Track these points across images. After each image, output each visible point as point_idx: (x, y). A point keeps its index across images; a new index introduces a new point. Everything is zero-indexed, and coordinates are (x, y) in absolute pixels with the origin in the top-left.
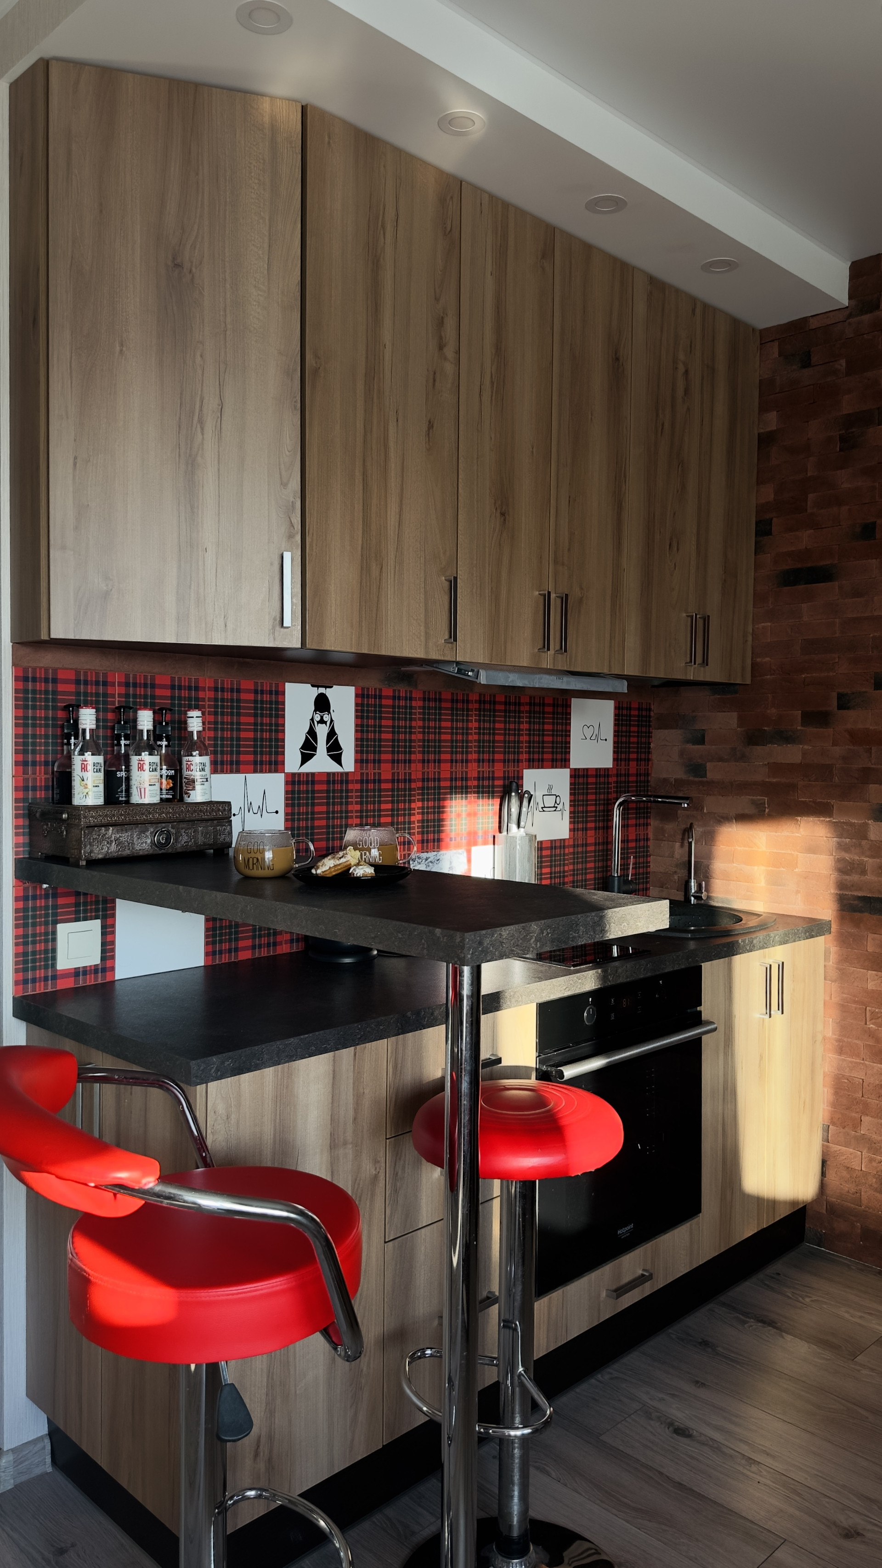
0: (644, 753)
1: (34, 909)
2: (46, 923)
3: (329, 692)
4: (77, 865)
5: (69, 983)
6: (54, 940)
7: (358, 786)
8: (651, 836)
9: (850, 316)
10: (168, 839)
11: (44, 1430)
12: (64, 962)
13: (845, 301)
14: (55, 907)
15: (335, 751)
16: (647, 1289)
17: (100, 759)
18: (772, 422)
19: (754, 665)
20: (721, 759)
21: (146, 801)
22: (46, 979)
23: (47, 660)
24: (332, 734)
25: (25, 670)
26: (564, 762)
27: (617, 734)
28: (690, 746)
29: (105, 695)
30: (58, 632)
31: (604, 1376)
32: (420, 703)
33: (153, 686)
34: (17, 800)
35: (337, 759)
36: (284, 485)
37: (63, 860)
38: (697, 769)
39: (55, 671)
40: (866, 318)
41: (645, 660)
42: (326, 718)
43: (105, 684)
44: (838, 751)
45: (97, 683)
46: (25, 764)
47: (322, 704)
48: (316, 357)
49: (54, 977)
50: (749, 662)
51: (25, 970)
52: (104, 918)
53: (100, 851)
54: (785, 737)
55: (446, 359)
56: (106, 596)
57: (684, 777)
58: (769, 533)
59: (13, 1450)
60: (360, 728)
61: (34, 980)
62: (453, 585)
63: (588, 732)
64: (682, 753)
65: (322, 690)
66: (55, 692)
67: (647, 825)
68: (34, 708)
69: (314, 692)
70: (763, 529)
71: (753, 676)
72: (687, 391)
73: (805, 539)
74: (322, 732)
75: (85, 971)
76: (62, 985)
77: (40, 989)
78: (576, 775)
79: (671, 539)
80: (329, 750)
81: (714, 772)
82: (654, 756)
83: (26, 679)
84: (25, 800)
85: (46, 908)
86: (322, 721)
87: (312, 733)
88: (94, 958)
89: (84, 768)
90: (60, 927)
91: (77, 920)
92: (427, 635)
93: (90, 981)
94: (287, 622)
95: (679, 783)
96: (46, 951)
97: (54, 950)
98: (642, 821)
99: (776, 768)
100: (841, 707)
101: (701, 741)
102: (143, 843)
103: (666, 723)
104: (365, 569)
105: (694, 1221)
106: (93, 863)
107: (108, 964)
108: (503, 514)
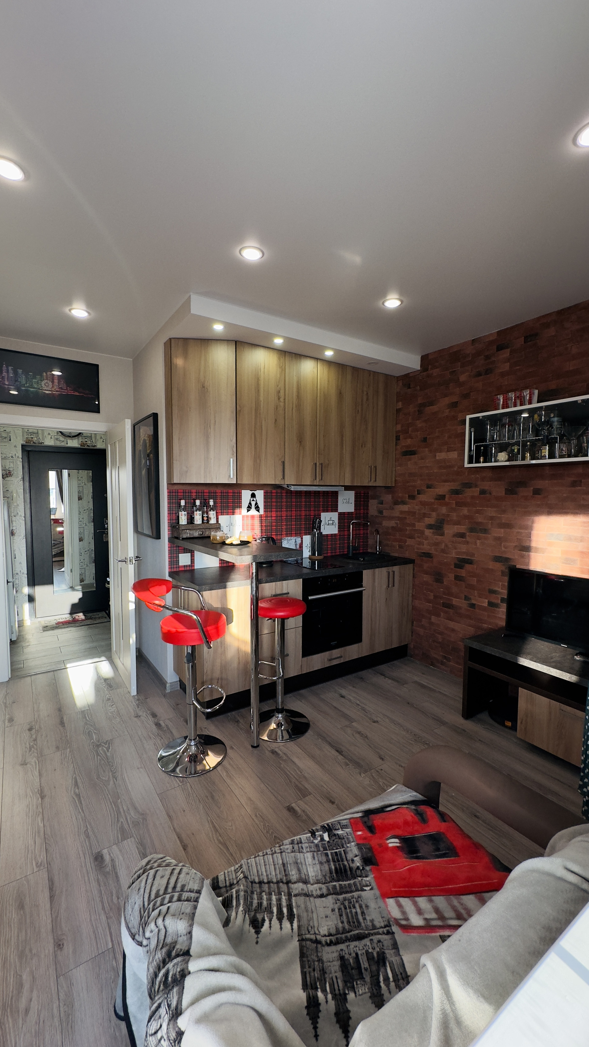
0: (366, 507)
1: (173, 550)
2: (176, 554)
3: (255, 492)
4: (180, 539)
5: (183, 569)
6: (178, 558)
7: (265, 518)
8: (369, 533)
9: (421, 373)
10: (203, 533)
11: (178, 680)
12: (181, 564)
13: (419, 369)
14: (179, 550)
15: (257, 508)
16: (342, 661)
17: (186, 513)
18: (400, 405)
19: (395, 480)
20: (387, 509)
21: (198, 523)
22: (177, 567)
23: (176, 487)
24: (256, 504)
25: (170, 490)
26: (336, 510)
27: (355, 501)
28: (379, 505)
29: (191, 496)
30: (175, 482)
31: (329, 683)
32: (285, 494)
33: (204, 493)
34: (168, 523)
35: (258, 511)
36: (231, 441)
37: (177, 538)
38: (381, 512)
39: (178, 490)
40: (425, 373)
41: (353, 480)
42: (255, 499)
43: (191, 493)
44: (417, 507)
45: (189, 493)
46: (170, 513)
47: (253, 496)
48: (240, 407)
49: (179, 567)
50: (394, 479)
51: (171, 565)
52: (191, 553)
53: (185, 537)
54: (404, 503)
55: (281, 402)
56: (187, 472)
57: (378, 515)
58: (399, 440)
59: (170, 683)
60: (265, 502)
61: (173, 568)
62: (283, 463)
63: (345, 501)
64: (377, 507)
65: (253, 492)
66: (178, 495)
67: (368, 529)
68: (172, 500)
69: (251, 492)
70: (398, 438)
71: (395, 484)
72: (367, 399)
73: (409, 441)
74: (253, 503)
75: (187, 566)
76: (181, 569)
77: (175, 570)
78: (340, 514)
79: (362, 444)
80: (255, 508)
81: (385, 513)
82: (370, 508)
83: (170, 492)
84: (170, 523)
85: (176, 550)
86: (253, 500)
87: (250, 503)
88: (189, 563)
89: (182, 515)
90: (180, 554)
91: (184, 553)
92: (275, 477)
93: (188, 568)
94: (232, 477)
95: (376, 516)
96: (176, 561)
97: (179, 560)
98: (365, 528)
99: (402, 512)
100: (419, 494)
101: (382, 504)
102: (196, 534)
103: (374, 498)
104: (255, 461)
105: (360, 644)
106: (183, 539)
107: (193, 564)
108: (300, 442)
